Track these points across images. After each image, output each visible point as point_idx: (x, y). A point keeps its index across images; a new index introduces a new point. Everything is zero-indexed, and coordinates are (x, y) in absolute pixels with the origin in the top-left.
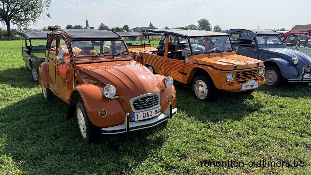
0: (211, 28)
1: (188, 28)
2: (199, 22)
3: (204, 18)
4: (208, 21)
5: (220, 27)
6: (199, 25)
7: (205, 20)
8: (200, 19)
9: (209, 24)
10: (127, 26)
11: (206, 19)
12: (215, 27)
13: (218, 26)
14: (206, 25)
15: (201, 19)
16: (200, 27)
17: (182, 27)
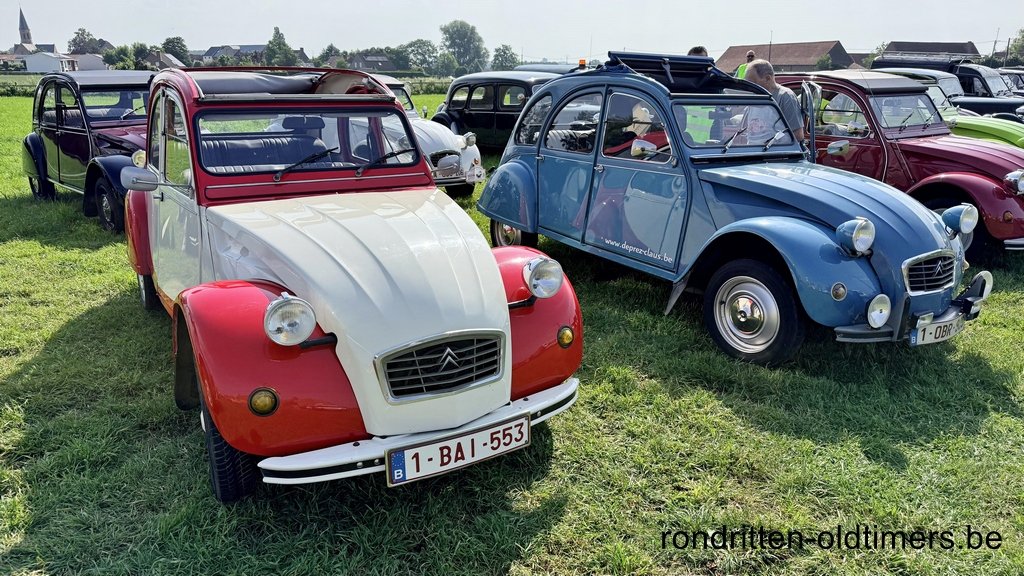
0: (486, 54)
1: (410, 50)
2: (445, 30)
3: (459, 19)
4: (473, 29)
5: (513, 51)
6: (447, 43)
7: (463, 25)
8: (447, 22)
9: (480, 40)
10: (178, 40)
11: (468, 22)
12: (497, 50)
13: (506, 48)
14: (469, 42)
15: (452, 21)
16: (448, 47)
17: (388, 48)
